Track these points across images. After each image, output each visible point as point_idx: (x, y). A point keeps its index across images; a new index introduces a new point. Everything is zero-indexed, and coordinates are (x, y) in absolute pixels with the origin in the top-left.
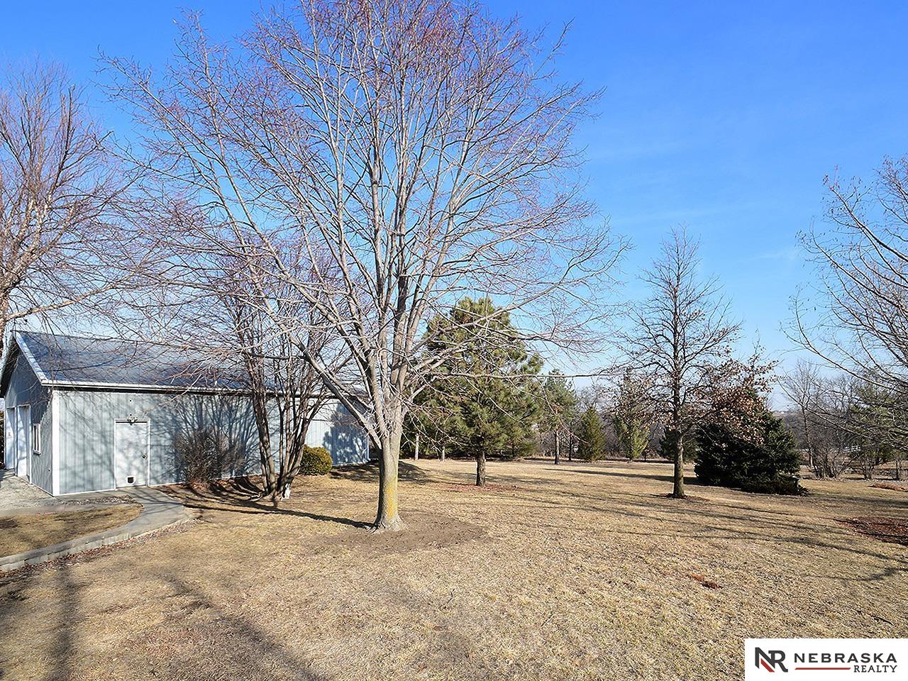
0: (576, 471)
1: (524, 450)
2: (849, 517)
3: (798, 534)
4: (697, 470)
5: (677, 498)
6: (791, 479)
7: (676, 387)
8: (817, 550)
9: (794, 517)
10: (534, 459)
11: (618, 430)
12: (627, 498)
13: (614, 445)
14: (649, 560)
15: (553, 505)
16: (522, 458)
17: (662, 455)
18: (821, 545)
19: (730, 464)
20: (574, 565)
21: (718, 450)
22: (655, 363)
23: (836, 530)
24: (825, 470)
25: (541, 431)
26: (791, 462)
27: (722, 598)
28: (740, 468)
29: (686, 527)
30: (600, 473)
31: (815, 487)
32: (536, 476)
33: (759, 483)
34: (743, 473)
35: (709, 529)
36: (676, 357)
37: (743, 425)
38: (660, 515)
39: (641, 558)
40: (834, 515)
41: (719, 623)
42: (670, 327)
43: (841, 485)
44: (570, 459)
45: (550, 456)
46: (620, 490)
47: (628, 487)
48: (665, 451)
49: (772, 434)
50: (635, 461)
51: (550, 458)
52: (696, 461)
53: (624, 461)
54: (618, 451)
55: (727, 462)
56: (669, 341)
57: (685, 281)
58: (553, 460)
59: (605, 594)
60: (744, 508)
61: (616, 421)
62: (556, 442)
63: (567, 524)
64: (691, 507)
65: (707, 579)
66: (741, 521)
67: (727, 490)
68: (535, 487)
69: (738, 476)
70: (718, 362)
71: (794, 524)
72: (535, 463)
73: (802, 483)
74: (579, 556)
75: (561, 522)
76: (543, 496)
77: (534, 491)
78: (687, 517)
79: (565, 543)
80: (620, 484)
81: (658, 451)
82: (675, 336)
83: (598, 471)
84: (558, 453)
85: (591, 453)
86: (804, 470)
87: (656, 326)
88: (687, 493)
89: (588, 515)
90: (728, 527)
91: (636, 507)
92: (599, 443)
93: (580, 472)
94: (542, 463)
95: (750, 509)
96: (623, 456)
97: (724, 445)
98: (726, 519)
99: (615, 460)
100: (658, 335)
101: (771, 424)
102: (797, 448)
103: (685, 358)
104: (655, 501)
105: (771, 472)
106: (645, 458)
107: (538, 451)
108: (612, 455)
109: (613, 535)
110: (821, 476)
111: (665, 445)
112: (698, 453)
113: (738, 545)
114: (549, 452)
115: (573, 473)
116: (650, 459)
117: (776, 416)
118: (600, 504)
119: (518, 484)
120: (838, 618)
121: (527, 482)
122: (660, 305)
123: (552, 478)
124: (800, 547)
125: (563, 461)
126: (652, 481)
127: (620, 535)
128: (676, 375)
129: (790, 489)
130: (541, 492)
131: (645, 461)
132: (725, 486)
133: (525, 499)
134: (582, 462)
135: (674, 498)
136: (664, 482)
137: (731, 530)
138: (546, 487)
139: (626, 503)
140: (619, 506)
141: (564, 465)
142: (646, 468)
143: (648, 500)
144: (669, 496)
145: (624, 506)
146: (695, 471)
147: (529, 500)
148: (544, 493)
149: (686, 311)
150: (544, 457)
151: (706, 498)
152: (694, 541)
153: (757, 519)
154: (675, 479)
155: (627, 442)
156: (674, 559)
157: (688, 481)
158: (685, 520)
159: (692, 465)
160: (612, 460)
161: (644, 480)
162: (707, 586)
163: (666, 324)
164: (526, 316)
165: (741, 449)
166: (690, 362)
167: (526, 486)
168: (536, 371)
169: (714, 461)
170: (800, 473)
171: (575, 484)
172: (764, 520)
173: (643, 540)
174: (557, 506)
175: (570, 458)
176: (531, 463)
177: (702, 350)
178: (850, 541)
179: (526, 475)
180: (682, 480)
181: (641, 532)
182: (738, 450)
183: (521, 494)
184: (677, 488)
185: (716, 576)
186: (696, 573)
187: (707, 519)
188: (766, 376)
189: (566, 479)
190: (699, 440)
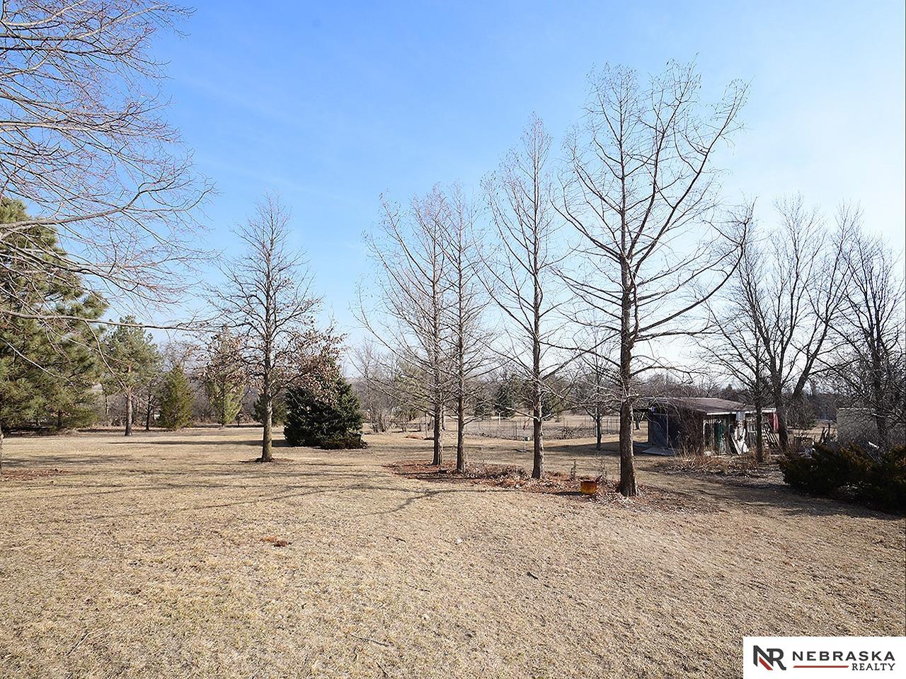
0: (153, 443)
1: (79, 419)
2: (390, 462)
3: (357, 482)
4: (286, 432)
5: (265, 462)
6: (356, 435)
7: (267, 350)
8: (368, 493)
9: (355, 468)
10: (95, 431)
11: (209, 393)
12: (213, 468)
13: (205, 410)
14: (225, 532)
15: (113, 489)
16: (74, 430)
17: (256, 418)
18: (371, 488)
19: (313, 425)
20: (130, 561)
21: (303, 412)
22: (248, 323)
23: (381, 474)
24: (379, 428)
25: (106, 393)
26: (356, 420)
27: (291, 553)
28: (320, 428)
29: (269, 491)
30: (185, 443)
31: (373, 441)
32: (94, 453)
33: (334, 440)
34: (322, 433)
35: (289, 488)
36: (268, 320)
37: (323, 389)
38: (245, 482)
39: (216, 532)
40: (382, 462)
41: (284, 579)
42: (263, 290)
43: (388, 437)
44: (147, 429)
45: (118, 425)
46: (207, 460)
47: (218, 456)
48: (259, 415)
49: (345, 398)
50: (228, 427)
51: (118, 428)
52: (285, 424)
53: (216, 427)
54: (209, 416)
55: (311, 424)
56: (262, 304)
57: (278, 247)
58: (122, 431)
59: (167, 585)
60: (321, 464)
61: (208, 383)
62: (127, 407)
63: (128, 511)
64: (277, 469)
65: (280, 539)
66: (317, 476)
67: (310, 449)
68: (89, 468)
69: (319, 436)
70: (303, 329)
71: (355, 473)
72: (95, 436)
73: (364, 438)
74: (139, 548)
75: (121, 509)
76: (100, 479)
77: (87, 473)
78: (271, 480)
79: (120, 536)
80: (207, 454)
81: (252, 415)
82: (267, 299)
83: (184, 440)
84: (130, 421)
85: (176, 420)
86: (366, 427)
87: (250, 286)
88: (275, 456)
89: (158, 496)
90: (305, 484)
91: (221, 477)
92: (186, 409)
93: (158, 443)
94: (105, 436)
95: (325, 464)
96: (214, 422)
97: (308, 408)
98: (305, 477)
99: (206, 427)
100: (252, 296)
101: (344, 389)
102: (363, 409)
103: (276, 322)
104: (243, 468)
105: (343, 430)
106: (239, 423)
107: (100, 420)
108: (202, 421)
109: (187, 513)
110: (377, 431)
111: (259, 408)
112: (288, 416)
113: (310, 500)
114: (118, 421)
115: (150, 445)
116: (244, 424)
117: (348, 382)
118: (179, 480)
119: (60, 467)
120: (374, 547)
121: (78, 462)
122: (254, 264)
123: (118, 454)
124: (356, 492)
125: (138, 431)
126: (243, 446)
127: (196, 512)
128: (267, 338)
129: (355, 444)
130: (97, 473)
131: (239, 426)
132: (308, 446)
133: (70, 486)
134: (164, 431)
135: (262, 462)
136: (254, 447)
137: (307, 487)
138: (107, 466)
139: (210, 474)
140: (201, 479)
141: (139, 435)
142: (238, 433)
143: (236, 467)
144: (258, 460)
145: (207, 478)
146: (284, 433)
147: (77, 486)
148: (102, 476)
149: (279, 277)
150: (110, 427)
151: (292, 459)
152: (275, 504)
153: (329, 473)
154: (264, 443)
155: (220, 407)
156: (251, 526)
157: (277, 444)
158: (269, 483)
159: (282, 428)
160: (202, 427)
161: (235, 446)
162: (278, 545)
163: (260, 286)
164: (75, 239)
165: (321, 412)
166: (280, 327)
167: (76, 468)
168: (96, 314)
169: (301, 423)
170: (362, 430)
171: (150, 458)
172: (334, 473)
173: (222, 511)
174: (119, 489)
175: (147, 427)
176: (90, 436)
177: (290, 317)
178: (389, 482)
179: (78, 453)
180: (270, 444)
181: (221, 504)
182: (320, 411)
183: (64, 480)
184: (265, 452)
185: (288, 533)
186: (269, 536)
187: (288, 479)
188: (339, 346)
189: (136, 453)
190: (288, 403)
